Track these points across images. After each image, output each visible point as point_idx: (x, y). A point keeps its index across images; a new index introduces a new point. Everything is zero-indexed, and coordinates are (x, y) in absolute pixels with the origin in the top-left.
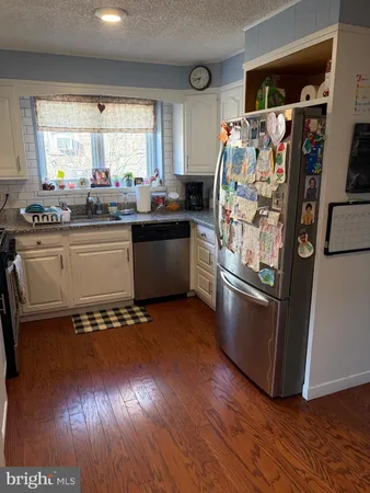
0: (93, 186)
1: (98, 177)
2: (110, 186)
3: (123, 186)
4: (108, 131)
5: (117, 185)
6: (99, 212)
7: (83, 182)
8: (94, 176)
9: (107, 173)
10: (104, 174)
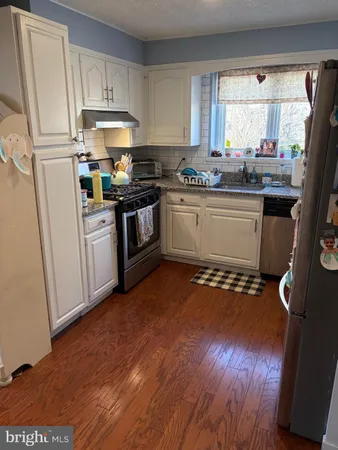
0: (257, 156)
1: (265, 147)
2: (275, 157)
3: (288, 158)
4: (283, 101)
5: (282, 156)
6: (253, 181)
7: (249, 151)
8: (262, 147)
9: (275, 144)
10: (271, 145)
